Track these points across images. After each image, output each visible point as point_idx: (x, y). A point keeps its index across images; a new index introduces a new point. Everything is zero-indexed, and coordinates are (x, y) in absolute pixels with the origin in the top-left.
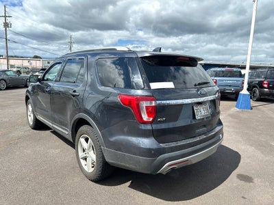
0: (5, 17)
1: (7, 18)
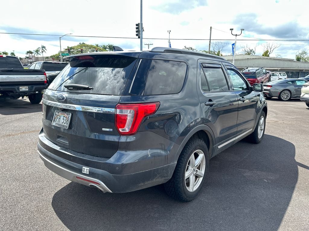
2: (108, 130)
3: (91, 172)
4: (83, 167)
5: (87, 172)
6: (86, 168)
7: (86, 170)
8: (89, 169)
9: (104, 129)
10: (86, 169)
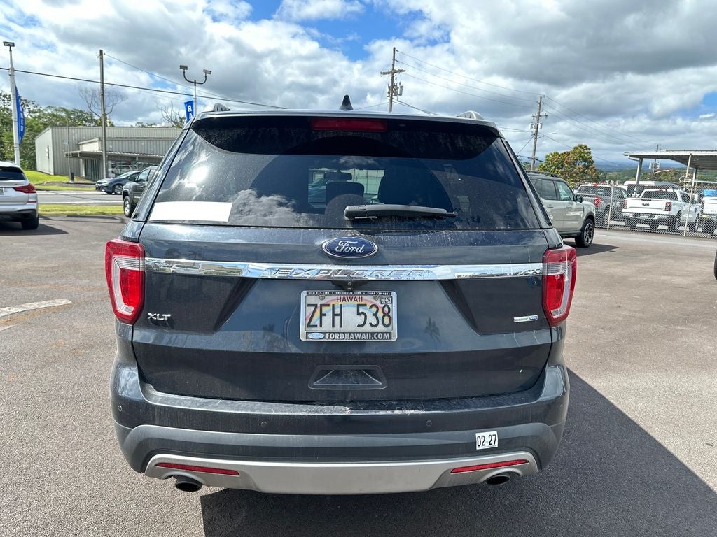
0: (393, 72)
1: (396, 75)
2: (527, 318)
3: (506, 439)
4: (477, 435)
5: (492, 442)
6: (486, 434)
7: (488, 440)
8: (495, 433)
9: (517, 319)
10: (488, 438)
